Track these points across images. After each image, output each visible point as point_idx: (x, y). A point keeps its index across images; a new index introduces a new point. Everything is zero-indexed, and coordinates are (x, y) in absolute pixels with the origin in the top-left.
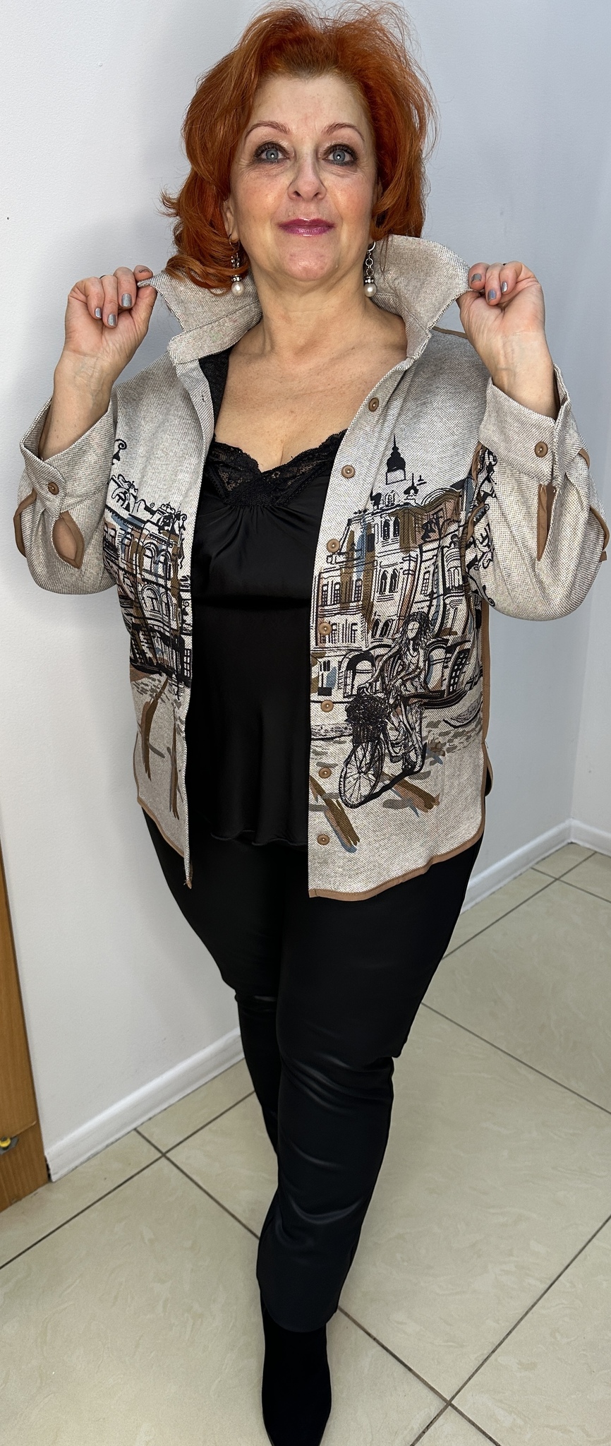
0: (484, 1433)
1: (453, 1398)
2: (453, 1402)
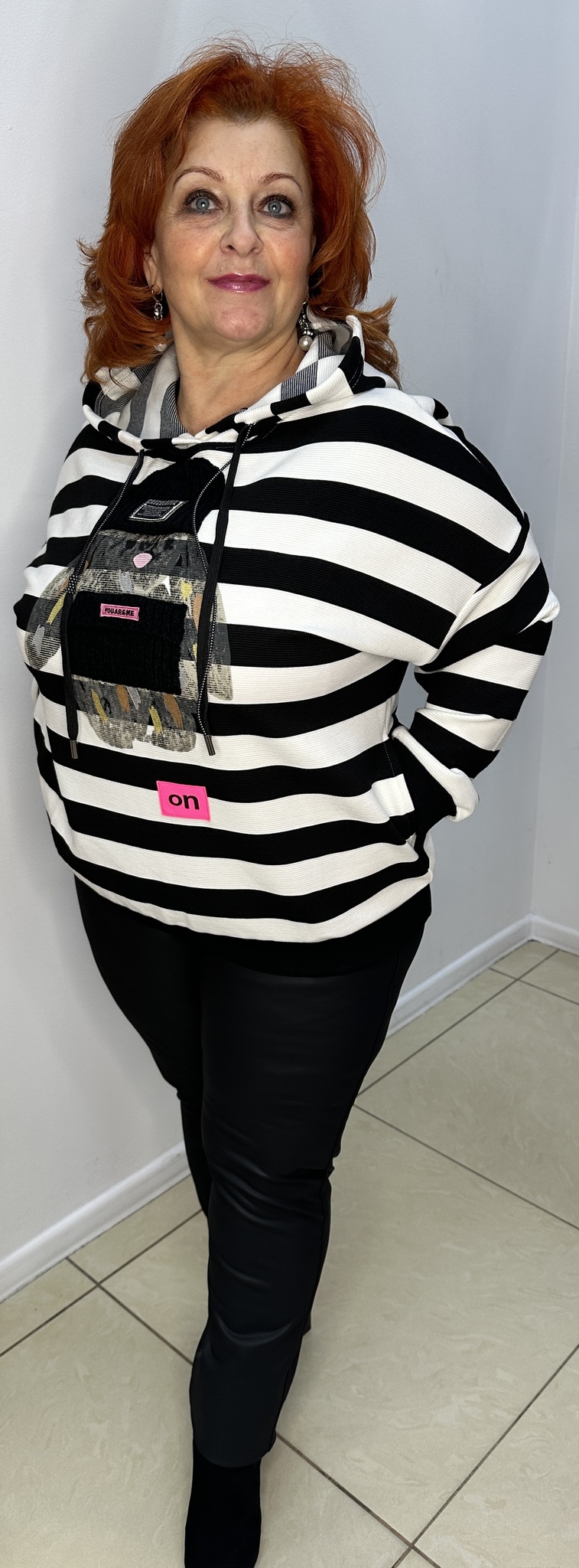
1: (415, 1540)
2: (415, 1545)
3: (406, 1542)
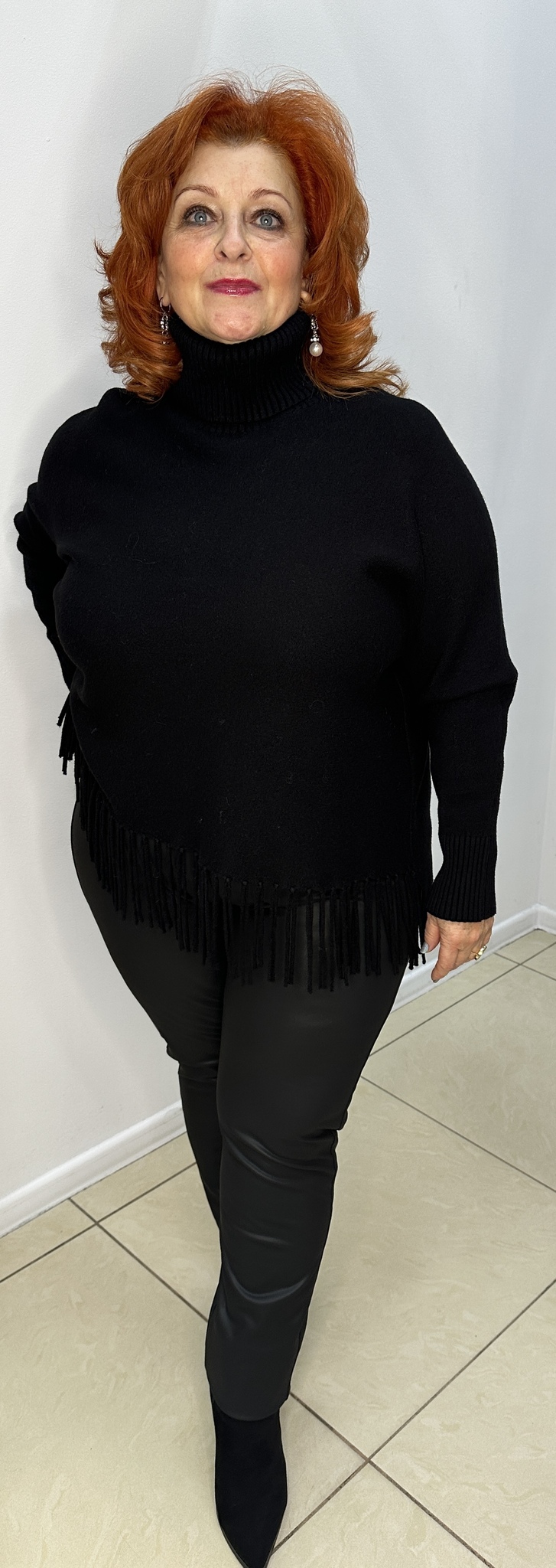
0: (401, 1488)
1: (373, 1455)
2: (373, 1460)
3: (363, 1457)
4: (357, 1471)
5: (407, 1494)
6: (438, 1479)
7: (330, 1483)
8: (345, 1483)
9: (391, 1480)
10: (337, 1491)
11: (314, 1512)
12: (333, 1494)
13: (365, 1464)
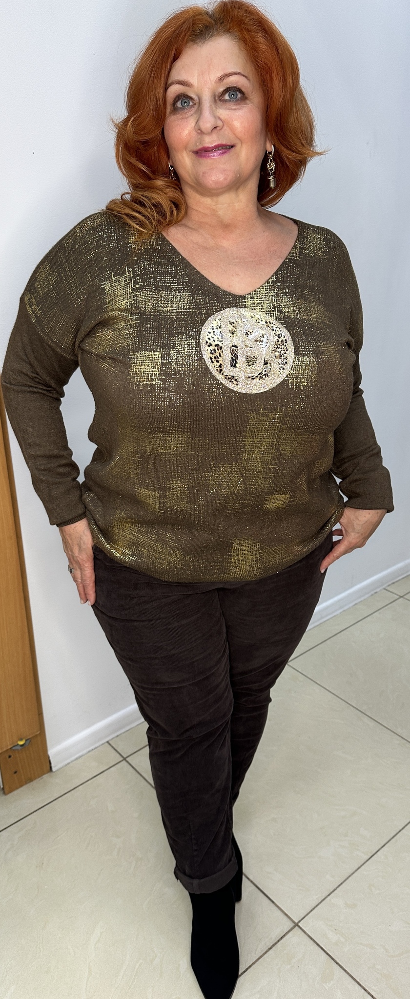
0: (318, 945)
1: (300, 921)
2: (299, 924)
3: (294, 922)
4: (289, 931)
5: (322, 948)
6: (342, 939)
7: (271, 938)
8: (281, 938)
9: (312, 939)
10: (276, 943)
11: (261, 957)
12: (274, 945)
13: (294, 927)
